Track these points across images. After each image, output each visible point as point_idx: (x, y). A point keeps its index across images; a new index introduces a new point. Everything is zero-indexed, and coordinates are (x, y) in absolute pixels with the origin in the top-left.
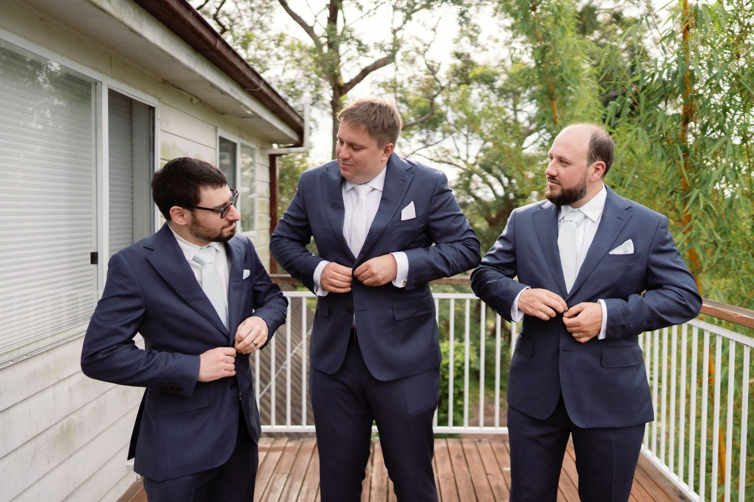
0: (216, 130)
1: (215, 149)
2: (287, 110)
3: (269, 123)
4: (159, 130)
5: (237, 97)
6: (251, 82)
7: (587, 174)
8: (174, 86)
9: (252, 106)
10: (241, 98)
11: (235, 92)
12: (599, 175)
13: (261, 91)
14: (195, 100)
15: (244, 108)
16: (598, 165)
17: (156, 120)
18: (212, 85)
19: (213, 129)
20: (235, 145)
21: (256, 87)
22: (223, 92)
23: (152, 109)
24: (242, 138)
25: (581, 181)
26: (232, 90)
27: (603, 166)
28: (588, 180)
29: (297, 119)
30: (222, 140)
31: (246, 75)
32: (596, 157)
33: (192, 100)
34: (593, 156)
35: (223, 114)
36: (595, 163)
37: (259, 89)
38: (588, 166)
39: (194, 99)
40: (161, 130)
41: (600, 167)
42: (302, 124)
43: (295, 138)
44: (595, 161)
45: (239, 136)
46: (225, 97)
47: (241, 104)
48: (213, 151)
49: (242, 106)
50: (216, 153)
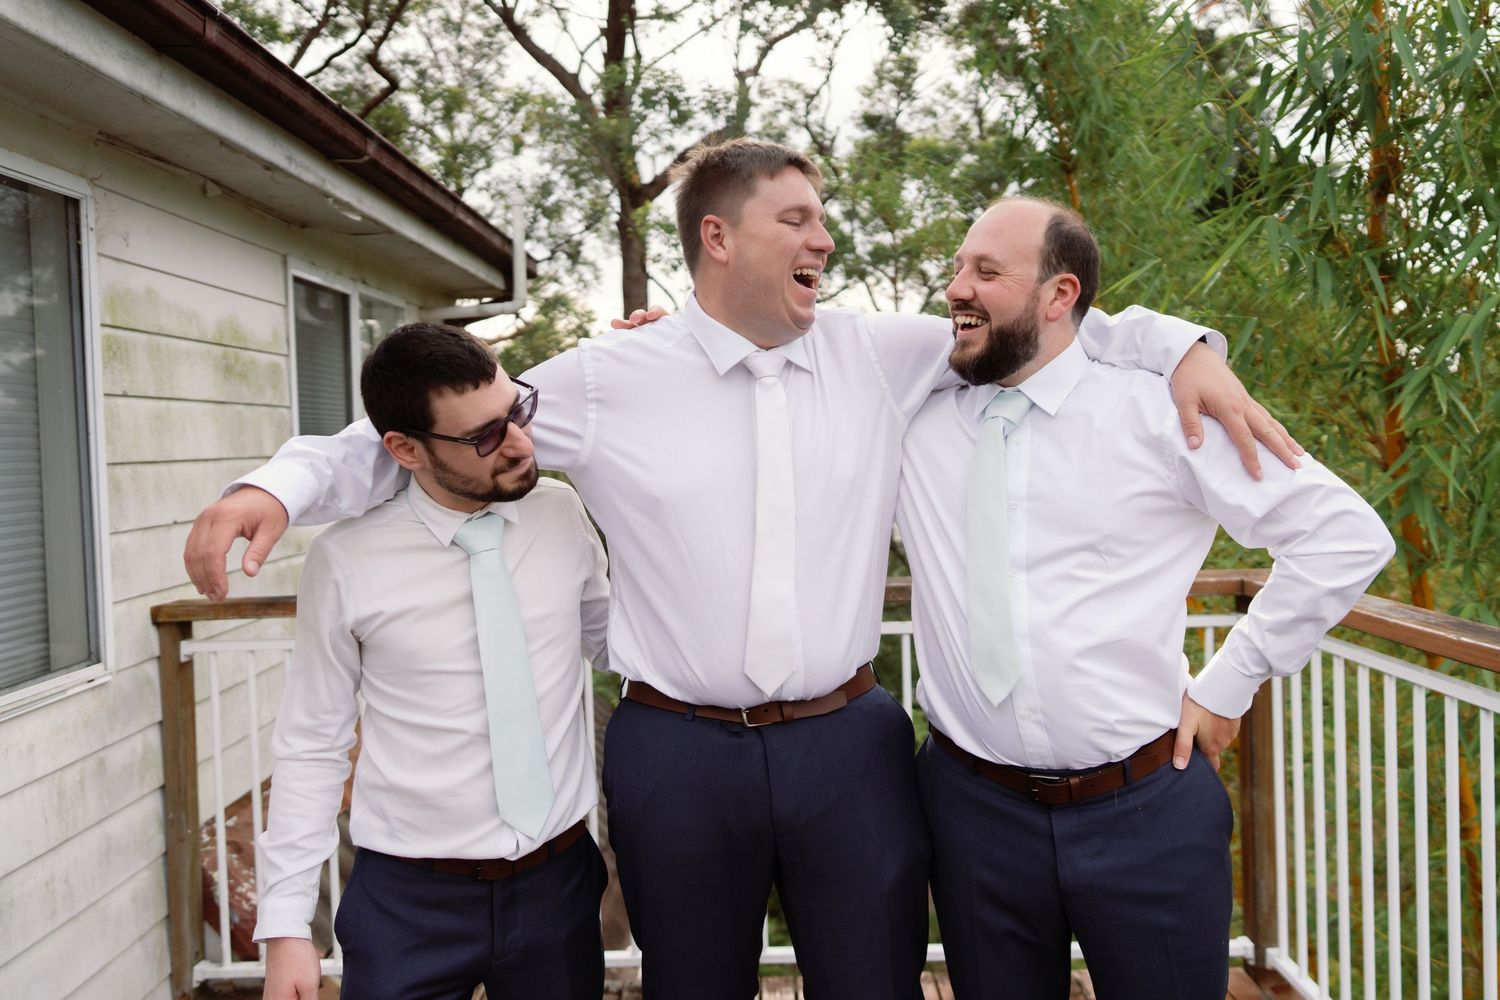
0: (285, 263)
1: (285, 306)
2: (461, 216)
3: (420, 247)
4: (94, 256)
7: (1038, 299)
8: (142, 152)
9: (360, 201)
10: (324, 180)
11: (298, 165)
12: (1065, 304)
14: (213, 190)
15: (335, 207)
16: (1063, 281)
17: (84, 230)
18: (224, 142)
19: (278, 259)
20: (344, 299)
21: (359, 153)
22: (269, 167)
23: (72, 204)
24: (364, 282)
25: (1026, 310)
26: (289, 159)
27: (1074, 284)
28: (1041, 314)
29: (496, 241)
30: (303, 285)
32: (1059, 264)
33: (204, 191)
34: (1054, 261)
35: (304, 225)
36: (1058, 278)
37: (366, 158)
38: (1042, 280)
39: (210, 186)
40: (100, 254)
41: (1067, 287)
43: (498, 282)
44: (1057, 272)
45: (354, 279)
46: (277, 176)
47: (327, 195)
48: (279, 310)
49: (331, 200)
50: (286, 314)
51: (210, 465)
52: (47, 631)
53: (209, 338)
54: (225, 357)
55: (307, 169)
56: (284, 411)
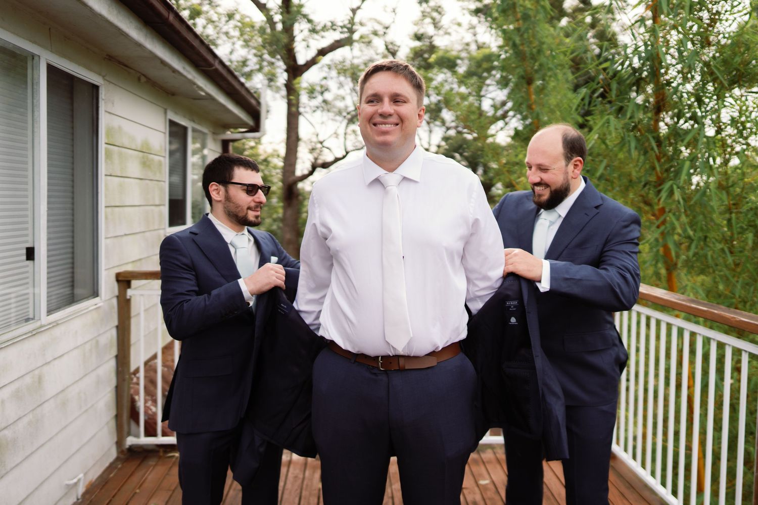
0: (166, 113)
1: (165, 133)
2: (243, 92)
3: (223, 106)
4: (103, 112)
5: (190, 77)
6: (206, 60)
8: (120, 63)
9: (206, 86)
10: (194, 77)
11: (187, 71)
12: (578, 170)
13: (216, 70)
14: (143, 79)
15: (197, 89)
16: (576, 161)
17: (100, 100)
18: (163, 63)
19: (161, 111)
20: (185, 129)
21: (211, 65)
22: (174, 71)
23: (95, 88)
24: (194, 121)
26: (184, 68)
27: (580, 161)
29: (253, 102)
30: (172, 123)
31: (200, 52)
33: (139, 79)
35: (173, 94)
36: (573, 161)
37: (214, 68)
40: (106, 111)
41: (578, 163)
42: (258, 108)
43: (251, 122)
44: (574, 157)
45: (190, 120)
46: (177, 76)
47: (194, 84)
48: (162, 135)
49: (195, 86)
50: (165, 137)
51: (137, 208)
52: (73, 281)
53: (139, 149)
54: (143, 158)
55: (189, 72)
56: (163, 183)
